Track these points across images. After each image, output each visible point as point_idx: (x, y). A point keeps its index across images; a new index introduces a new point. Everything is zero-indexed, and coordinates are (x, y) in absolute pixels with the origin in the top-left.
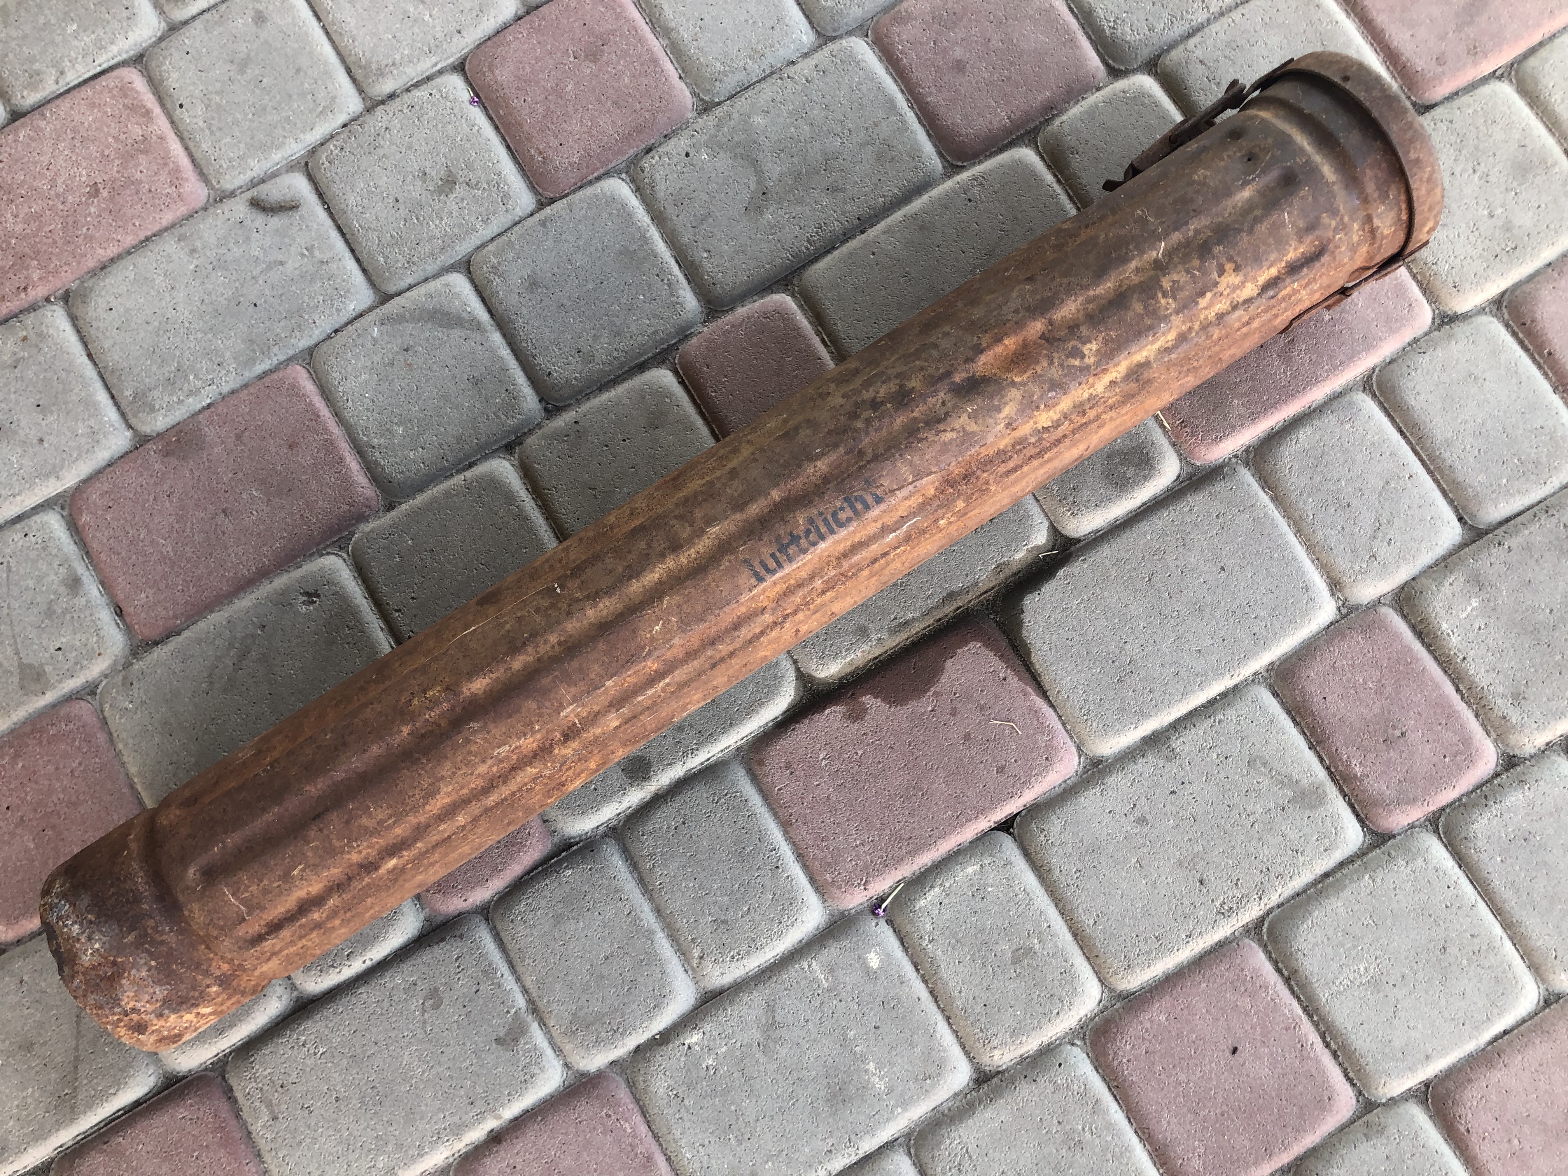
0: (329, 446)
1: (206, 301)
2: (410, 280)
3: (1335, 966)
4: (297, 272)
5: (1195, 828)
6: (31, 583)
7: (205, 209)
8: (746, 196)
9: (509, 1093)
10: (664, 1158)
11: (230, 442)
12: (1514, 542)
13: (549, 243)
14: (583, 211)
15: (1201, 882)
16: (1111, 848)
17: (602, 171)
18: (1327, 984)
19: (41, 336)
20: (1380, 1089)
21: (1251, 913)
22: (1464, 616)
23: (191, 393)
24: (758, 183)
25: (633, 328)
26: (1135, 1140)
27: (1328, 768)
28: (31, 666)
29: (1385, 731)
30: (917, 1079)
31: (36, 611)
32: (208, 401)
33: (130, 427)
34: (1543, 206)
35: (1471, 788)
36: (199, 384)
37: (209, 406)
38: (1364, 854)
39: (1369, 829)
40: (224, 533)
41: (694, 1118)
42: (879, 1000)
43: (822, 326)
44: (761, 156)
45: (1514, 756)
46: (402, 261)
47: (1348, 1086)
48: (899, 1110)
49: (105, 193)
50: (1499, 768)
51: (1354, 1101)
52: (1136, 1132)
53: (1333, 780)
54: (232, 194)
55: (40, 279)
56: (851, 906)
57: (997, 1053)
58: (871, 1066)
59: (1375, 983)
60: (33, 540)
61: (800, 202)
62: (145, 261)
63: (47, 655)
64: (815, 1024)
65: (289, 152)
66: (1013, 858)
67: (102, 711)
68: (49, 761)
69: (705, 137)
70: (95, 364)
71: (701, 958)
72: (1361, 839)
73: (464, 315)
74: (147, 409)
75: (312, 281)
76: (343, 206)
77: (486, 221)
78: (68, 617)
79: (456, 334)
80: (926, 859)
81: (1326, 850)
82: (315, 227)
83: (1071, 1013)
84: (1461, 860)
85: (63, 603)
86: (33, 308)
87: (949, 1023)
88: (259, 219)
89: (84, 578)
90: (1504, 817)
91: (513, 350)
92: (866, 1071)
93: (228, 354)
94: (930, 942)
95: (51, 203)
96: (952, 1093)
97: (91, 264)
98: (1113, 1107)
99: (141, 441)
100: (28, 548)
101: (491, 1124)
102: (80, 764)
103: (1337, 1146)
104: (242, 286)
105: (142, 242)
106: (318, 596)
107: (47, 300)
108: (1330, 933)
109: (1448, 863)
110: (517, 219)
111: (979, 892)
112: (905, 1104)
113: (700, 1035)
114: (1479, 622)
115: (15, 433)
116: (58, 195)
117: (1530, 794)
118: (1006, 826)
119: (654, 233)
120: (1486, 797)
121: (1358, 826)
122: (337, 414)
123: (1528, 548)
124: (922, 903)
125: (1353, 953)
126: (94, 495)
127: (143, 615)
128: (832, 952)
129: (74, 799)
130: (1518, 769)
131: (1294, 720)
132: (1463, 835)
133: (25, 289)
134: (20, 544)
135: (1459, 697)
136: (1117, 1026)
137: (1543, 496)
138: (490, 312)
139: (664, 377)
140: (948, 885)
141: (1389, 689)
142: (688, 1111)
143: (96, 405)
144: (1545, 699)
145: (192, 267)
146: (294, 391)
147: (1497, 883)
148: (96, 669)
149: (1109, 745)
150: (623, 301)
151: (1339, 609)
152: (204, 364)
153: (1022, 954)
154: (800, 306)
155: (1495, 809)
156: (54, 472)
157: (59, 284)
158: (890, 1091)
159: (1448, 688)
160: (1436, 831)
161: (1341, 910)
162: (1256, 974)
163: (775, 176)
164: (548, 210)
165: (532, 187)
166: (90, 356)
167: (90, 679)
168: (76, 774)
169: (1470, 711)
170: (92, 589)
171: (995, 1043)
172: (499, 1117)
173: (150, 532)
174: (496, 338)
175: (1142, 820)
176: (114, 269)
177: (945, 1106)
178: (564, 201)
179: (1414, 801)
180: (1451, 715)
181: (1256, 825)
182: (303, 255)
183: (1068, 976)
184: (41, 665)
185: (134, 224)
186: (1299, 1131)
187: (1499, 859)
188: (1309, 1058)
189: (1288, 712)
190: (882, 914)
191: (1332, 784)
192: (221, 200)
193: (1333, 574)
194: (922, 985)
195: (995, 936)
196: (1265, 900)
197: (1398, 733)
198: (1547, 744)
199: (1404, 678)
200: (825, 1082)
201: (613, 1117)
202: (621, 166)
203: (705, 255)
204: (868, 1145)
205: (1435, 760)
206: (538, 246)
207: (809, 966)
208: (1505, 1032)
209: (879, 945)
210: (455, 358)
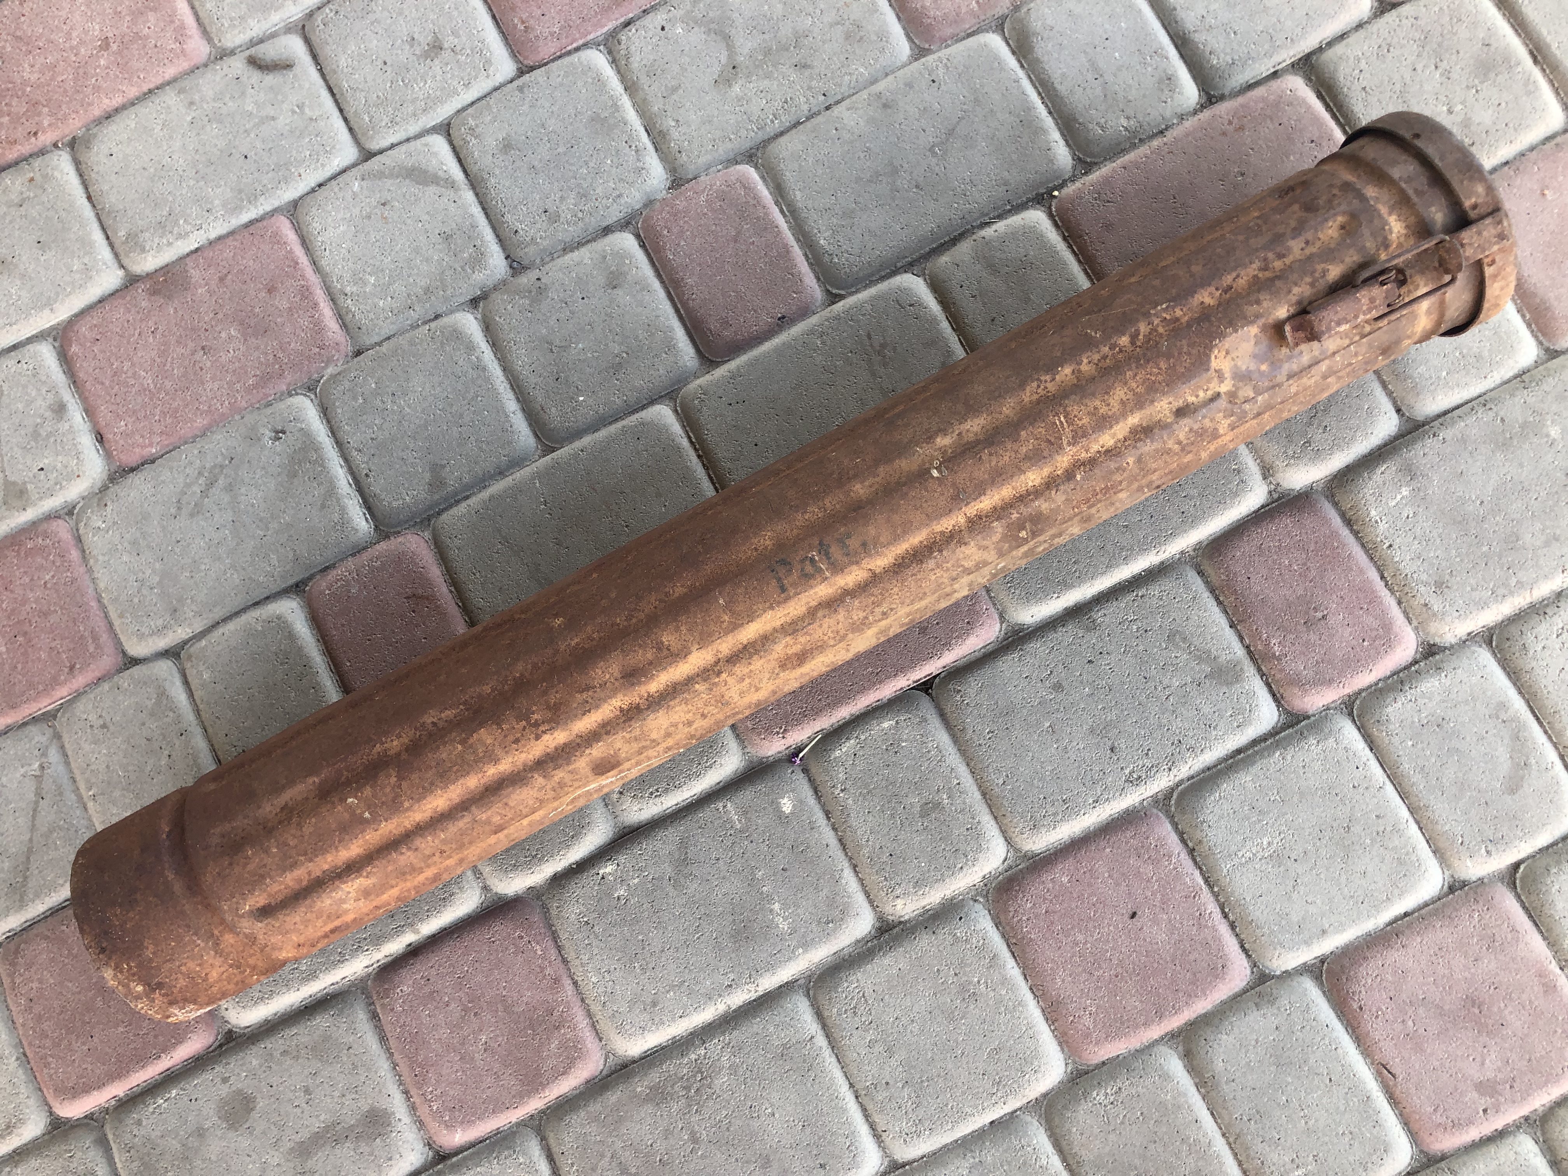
0: (305, 292)
1: (201, 152)
2: (394, 139)
3: (1240, 838)
4: (287, 128)
5: (1109, 697)
6: (20, 406)
7: (206, 65)
8: (716, 69)
9: (428, 911)
10: (570, 982)
11: (213, 284)
12: (1448, 433)
13: (525, 108)
14: (560, 79)
15: (1112, 750)
16: (1025, 711)
17: (581, 42)
18: (1230, 855)
19: (46, 177)
20: (1274, 961)
21: (1160, 783)
22: (1393, 504)
23: (180, 236)
24: (730, 57)
25: (599, 190)
26: (1029, 996)
27: (1248, 647)
28: (14, 483)
29: (1307, 613)
30: (819, 922)
31: (23, 432)
32: (196, 246)
33: (122, 266)
34: (1503, 104)
35: (1389, 673)
36: (188, 228)
37: (197, 250)
38: (1277, 733)
39: (1285, 709)
40: (202, 369)
41: (603, 945)
42: (788, 844)
43: (782, 197)
44: (733, 31)
45: (1434, 645)
46: (386, 120)
47: (1243, 956)
48: (801, 950)
49: (114, 47)
50: (1418, 656)
51: (1248, 972)
52: (1031, 989)
53: (1252, 659)
54: (232, 53)
55: (49, 125)
56: (770, 754)
57: (900, 903)
58: (776, 907)
59: (1277, 858)
60: (25, 366)
61: (768, 76)
62: (146, 110)
63: (31, 475)
64: (725, 863)
65: (288, 14)
66: (929, 716)
67: (77, 530)
68: (25, 572)
69: (681, 12)
70: (94, 206)
71: (621, 793)
72: (1276, 718)
73: (440, 173)
74: (138, 249)
75: (301, 136)
76: (334, 67)
77: (467, 85)
78: (52, 440)
79: (432, 189)
80: (844, 712)
81: (1238, 727)
82: (307, 86)
83: (975, 869)
84: (1372, 744)
85: (48, 427)
86: (42, 152)
87: (855, 871)
88: (256, 76)
89: (69, 405)
90: (1418, 703)
91: (484, 209)
92: (771, 911)
93: (217, 202)
94: (842, 791)
95: (65, 54)
96: (853, 940)
97: (97, 112)
98: (1011, 963)
99: (132, 281)
100: (20, 374)
101: (409, 938)
102: (53, 577)
103: (1228, 1013)
104: (235, 137)
105: (145, 94)
106: (284, 432)
107: (55, 145)
108: (1237, 807)
109: (1360, 745)
110: (497, 84)
111: (894, 747)
112: (806, 945)
113: (614, 867)
114: (1408, 511)
115: (16, 266)
116: (72, 48)
117: (1446, 682)
118: (926, 686)
119: (626, 102)
120: (1402, 682)
121: (1273, 705)
122: (314, 263)
123: (1463, 440)
124: (837, 753)
125: (1258, 827)
126: (83, 329)
127: (122, 442)
128: (747, 795)
129: (45, 608)
130: (1437, 657)
131: (1217, 599)
132: (1377, 718)
133: (35, 134)
134: (13, 370)
135: (1383, 584)
136: (1019, 885)
137: (1483, 390)
138: (465, 171)
139: (627, 241)
140: (863, 737)
141: (1313, 573)
142: (597, 937)
143: (91, 244)
144: (1469, 589)
145: (189, 119)
146: (277, 239)
147: (1407, 767)
148: (74, 491)
149: (1031, 613)
150: (591, 164)
151: (1270, 492)
152: (194, 211)
153: (930, 808)
154: (762, 177)
155: (1410, 694)
156: (49, 304)
157: (67, 132)
158: (793, 931)
159: (1373, 574)
160: (1351, 714)
161: (1250, 785)
162: (1161, 843)
163: (746, 51)
164: (526, 77)
165: (514, 54)
166: (89, 198)
167: (69, 500)
168: (49, 586)
169: (1393, 598)
170: (76, 415)
171: (898, 892)
172: (417, 932)
173: (133, 365)
174: (469, 196)
175: (1058, 687)
176: (117, 118)
177: (846, 952)
178: (543, 69)
179: (1330, 682)
180: (1373, 600)
181: (1171, 698)
182: (294, 112)
183: (975, 834)
184: (25, 483)
185: (139, 77)
186: (1191, 996)
187: (1410, 743)
188: (1206, 926)
189: (1212, 591)
190: (798, 762)
191: (1251, 664)
192: (221, 58)
193: (1266, 458)
194: (832, 833)
195: (906, 790)
196: (1174, 771)
197: (1319, 615)
198: (1469, 634)
199: (1330, 562)
200: (731, 918)
201: (526, 939)
202: (600, 39)
203: (673, 124)
204: (768, 982)
205: (1354, 642)
206: (515, 111)
207: (724, 807)
208: (1406, 914)
209: (793, 791)
210: (428, 213)
